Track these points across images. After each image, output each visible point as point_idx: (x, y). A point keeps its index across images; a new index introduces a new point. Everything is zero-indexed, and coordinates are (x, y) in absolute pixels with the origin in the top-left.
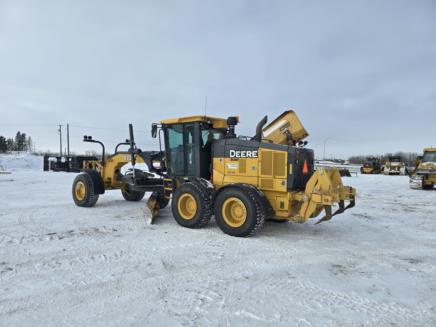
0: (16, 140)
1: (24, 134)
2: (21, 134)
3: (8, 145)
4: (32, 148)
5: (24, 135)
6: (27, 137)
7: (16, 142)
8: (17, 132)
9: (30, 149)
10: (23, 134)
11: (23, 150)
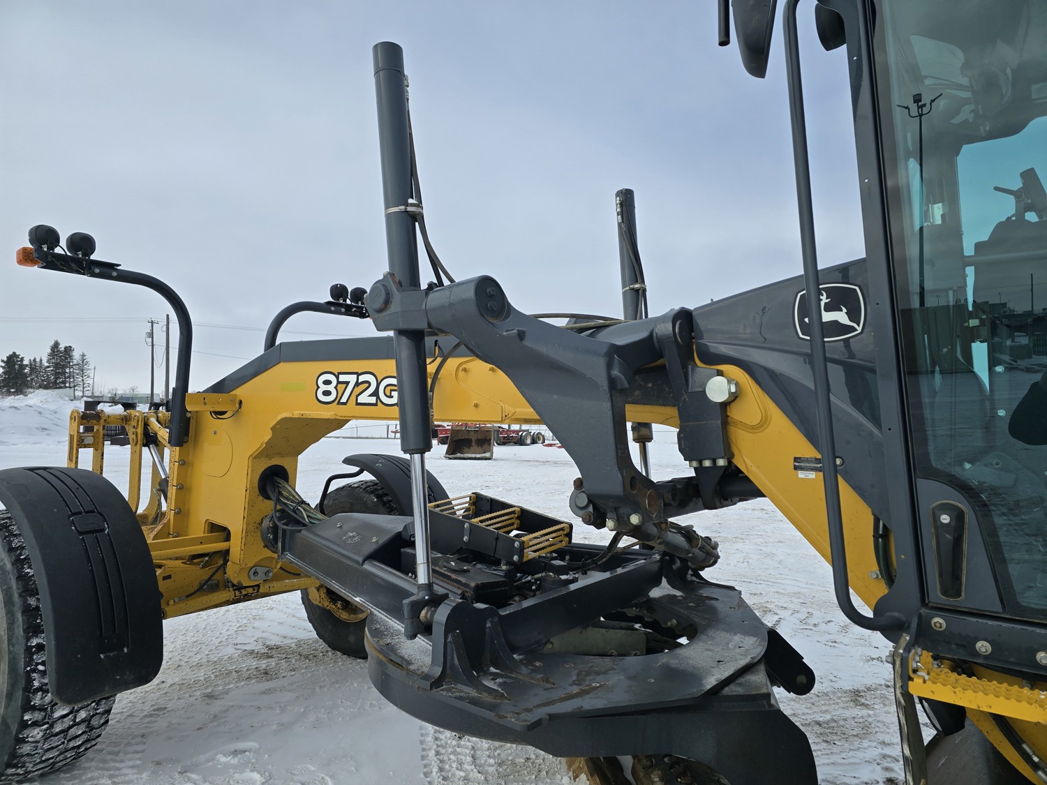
0: (48, 362)
1: (70, 347)
2: (62, 347)
3: (31, 374)
4: (87, 382)
5: (68, 350)
6: (76, 355)
7: (48, 367)
8: (53, 343)
9: (84, 384)
10: (66, 348)
11: (66, 387)
